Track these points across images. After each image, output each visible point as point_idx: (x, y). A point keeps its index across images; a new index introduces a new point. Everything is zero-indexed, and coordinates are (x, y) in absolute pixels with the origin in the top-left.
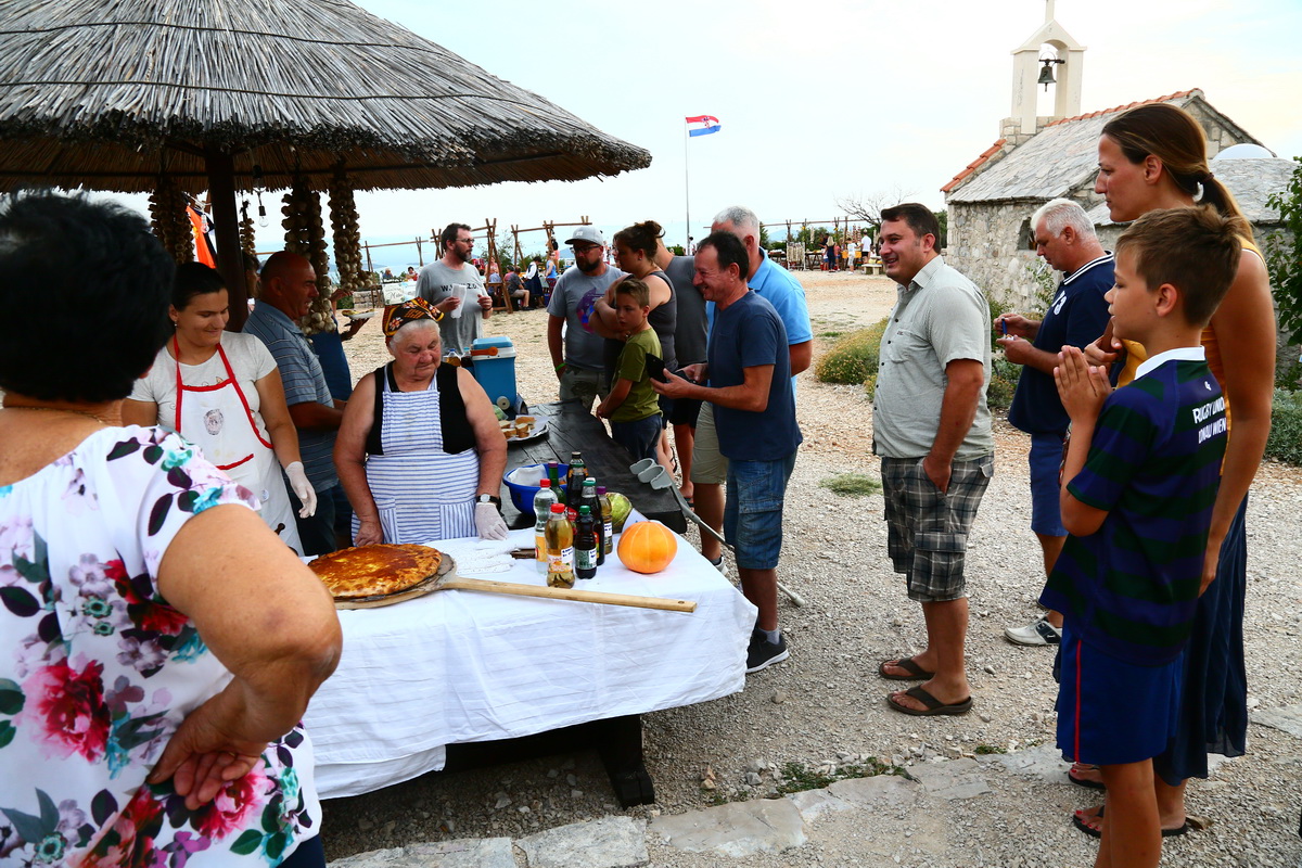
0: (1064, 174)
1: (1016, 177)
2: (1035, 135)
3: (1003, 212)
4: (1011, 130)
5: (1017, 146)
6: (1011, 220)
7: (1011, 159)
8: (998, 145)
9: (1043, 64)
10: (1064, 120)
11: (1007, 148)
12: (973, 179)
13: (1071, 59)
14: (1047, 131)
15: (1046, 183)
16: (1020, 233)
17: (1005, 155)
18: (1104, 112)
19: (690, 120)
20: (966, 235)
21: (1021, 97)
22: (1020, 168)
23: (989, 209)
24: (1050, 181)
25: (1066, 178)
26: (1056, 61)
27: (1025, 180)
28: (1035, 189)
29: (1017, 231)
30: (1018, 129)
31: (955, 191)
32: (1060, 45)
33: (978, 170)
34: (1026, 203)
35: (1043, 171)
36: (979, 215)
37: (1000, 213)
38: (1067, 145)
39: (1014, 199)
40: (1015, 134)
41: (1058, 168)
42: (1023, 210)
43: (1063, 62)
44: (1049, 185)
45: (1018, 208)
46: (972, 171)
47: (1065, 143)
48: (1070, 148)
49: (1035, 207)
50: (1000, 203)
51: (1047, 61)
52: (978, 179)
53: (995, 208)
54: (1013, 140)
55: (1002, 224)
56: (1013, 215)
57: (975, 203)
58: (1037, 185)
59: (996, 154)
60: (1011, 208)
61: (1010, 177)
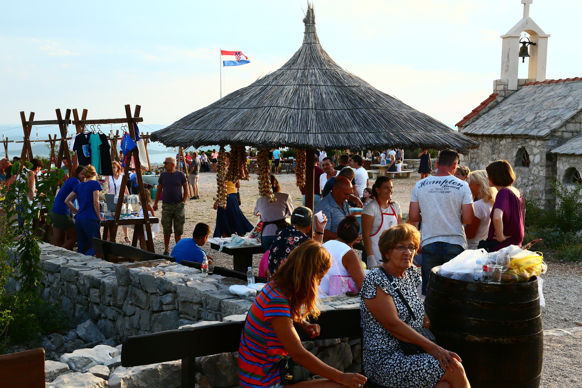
0: (545, 121)
1: (511, 120)
2: (517, 91)
3: (503, 142)
4: (501, 87)
5: (505, 98)
6: (510, 147)
7: (504, 107)
8: (492, 97)
9: (521, 45)
10: (537, 83)
11: (499, 99)
12: (477, 119)
13: (540, 42)
14: (525, 89)
15: (533, 127)
16: (517, 156)
17: (498, 104)
18: (565, 80)
19: (224, 53)
20: (475, 156)
21: (508, 66)
22: (512, 114)
23: (493, 140)
24: (536, 124)
25: (548, 124)
26: (530, 43)
27: (518, 123)
28: (527, 129)
29: (514, 155)
30: (506, 87)
31: (466, 126)
32: (532, 33)
33: (480, 112)
34: (521, 138)
35: (530, 118)
36: (485, 143)
37: (501, 143)
38: (543, 101)
39: (512, 135)
40: (504, 90)
41: (540, 116)
42: (519, 141)
43: (535, 44)
44: (536, 127)
45: (515, 140)
46: (477, 113)
47: (541, 99)
48: (545, 103)
49: (527, 140)
50: (502, 137)
51: (524, 43)
52: (481, 119)
53: (498, 139)
54: (503, 94)
55: (503, 149)
56: (511, 144)
57: (483, 135)
58: (528, 126)
59: (492, 103)
60: (510, 140)
61: (506, 119)
